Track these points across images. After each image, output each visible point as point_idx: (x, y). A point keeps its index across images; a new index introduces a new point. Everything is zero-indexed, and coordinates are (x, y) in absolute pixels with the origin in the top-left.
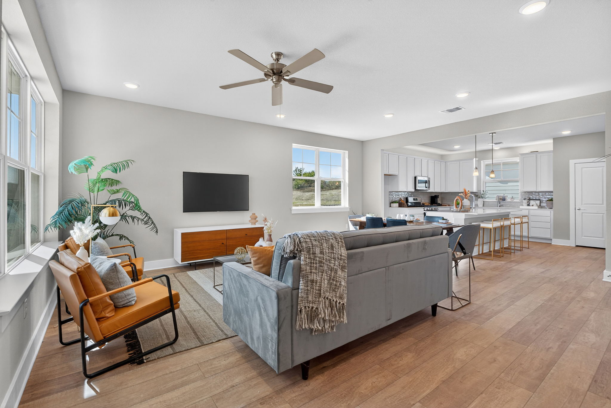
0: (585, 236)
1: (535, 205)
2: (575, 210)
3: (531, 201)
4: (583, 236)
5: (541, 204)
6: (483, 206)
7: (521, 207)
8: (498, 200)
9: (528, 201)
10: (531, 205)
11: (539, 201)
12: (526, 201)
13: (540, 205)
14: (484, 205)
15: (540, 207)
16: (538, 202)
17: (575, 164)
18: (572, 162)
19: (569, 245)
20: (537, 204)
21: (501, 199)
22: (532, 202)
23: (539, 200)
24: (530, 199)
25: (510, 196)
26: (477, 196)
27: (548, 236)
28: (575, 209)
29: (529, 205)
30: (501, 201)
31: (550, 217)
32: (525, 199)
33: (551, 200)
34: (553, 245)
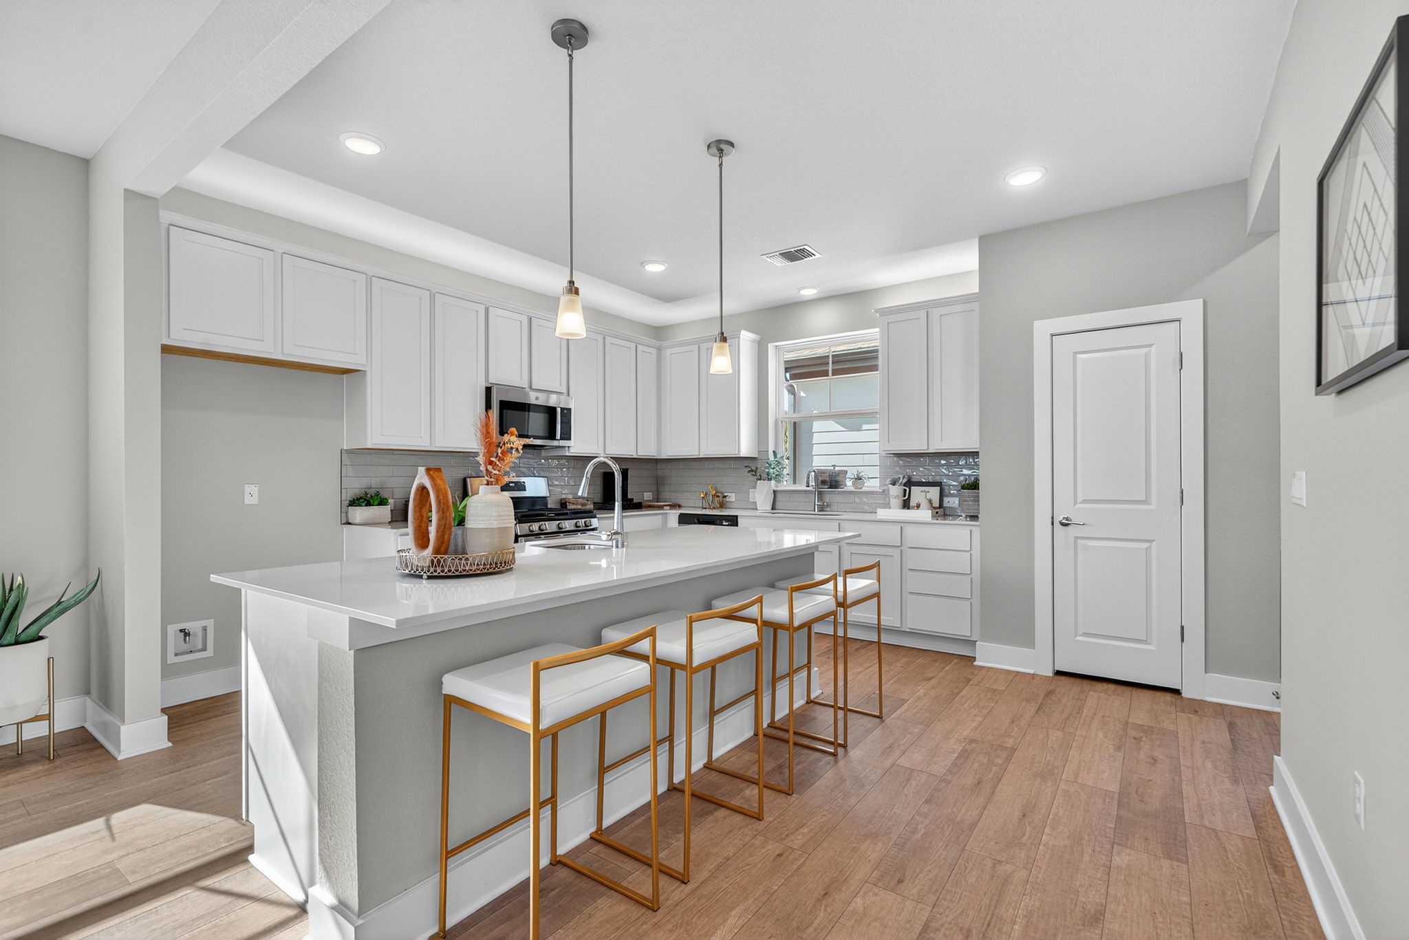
0: (1085, 634)
1: (924, 504)
2: (1050, 526)
3: (912, 487)
4: (1080, 633)
5: (946, 500)
6: (773, 508)
7: (882, 514)
8: (817, 485)
9: (905, 490)
10: (913, 503)
11: (938, 489)
12: (896, 491)
13: (941, 506)
14: (778, 505)
15: (941, 511)
16: (934, 492)
17: (1052, 335)
18: (1042, 329)
19: (1032, 671)
20: (930, 501)
21: (824, 482)
22: (917, 494)
23: (938, 484)
24: (910, 483)
25: (851, 473)
26: (756, 472)
27: (964, 631)
28: (1053, 524)
29: (906, 505)
30: (826, 489)
31: (969, 554)
32: (894, 484)
33: (974, 486)
34: (981, 667)
